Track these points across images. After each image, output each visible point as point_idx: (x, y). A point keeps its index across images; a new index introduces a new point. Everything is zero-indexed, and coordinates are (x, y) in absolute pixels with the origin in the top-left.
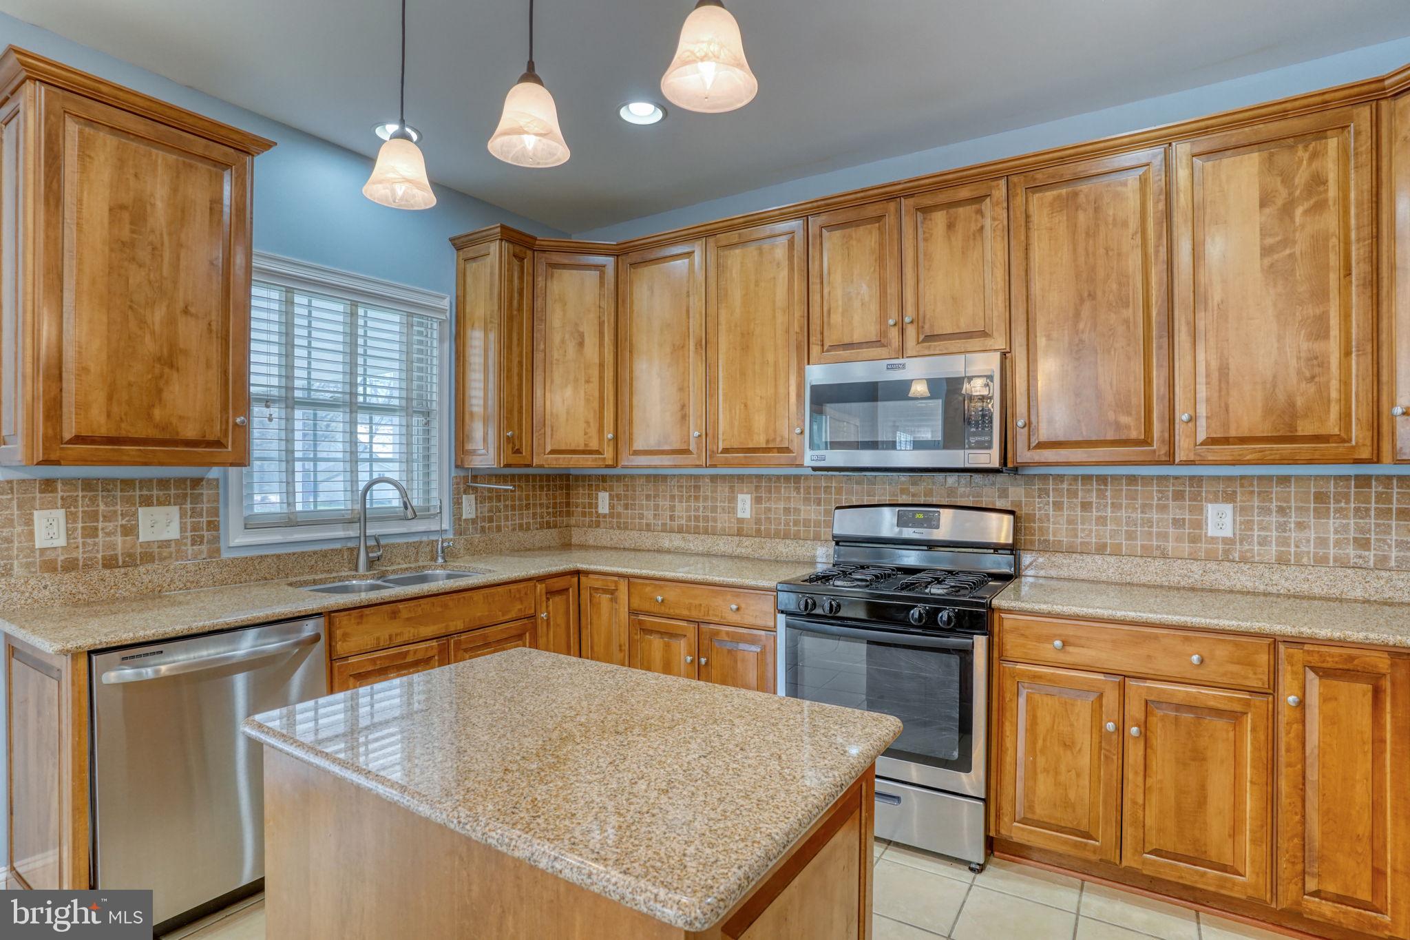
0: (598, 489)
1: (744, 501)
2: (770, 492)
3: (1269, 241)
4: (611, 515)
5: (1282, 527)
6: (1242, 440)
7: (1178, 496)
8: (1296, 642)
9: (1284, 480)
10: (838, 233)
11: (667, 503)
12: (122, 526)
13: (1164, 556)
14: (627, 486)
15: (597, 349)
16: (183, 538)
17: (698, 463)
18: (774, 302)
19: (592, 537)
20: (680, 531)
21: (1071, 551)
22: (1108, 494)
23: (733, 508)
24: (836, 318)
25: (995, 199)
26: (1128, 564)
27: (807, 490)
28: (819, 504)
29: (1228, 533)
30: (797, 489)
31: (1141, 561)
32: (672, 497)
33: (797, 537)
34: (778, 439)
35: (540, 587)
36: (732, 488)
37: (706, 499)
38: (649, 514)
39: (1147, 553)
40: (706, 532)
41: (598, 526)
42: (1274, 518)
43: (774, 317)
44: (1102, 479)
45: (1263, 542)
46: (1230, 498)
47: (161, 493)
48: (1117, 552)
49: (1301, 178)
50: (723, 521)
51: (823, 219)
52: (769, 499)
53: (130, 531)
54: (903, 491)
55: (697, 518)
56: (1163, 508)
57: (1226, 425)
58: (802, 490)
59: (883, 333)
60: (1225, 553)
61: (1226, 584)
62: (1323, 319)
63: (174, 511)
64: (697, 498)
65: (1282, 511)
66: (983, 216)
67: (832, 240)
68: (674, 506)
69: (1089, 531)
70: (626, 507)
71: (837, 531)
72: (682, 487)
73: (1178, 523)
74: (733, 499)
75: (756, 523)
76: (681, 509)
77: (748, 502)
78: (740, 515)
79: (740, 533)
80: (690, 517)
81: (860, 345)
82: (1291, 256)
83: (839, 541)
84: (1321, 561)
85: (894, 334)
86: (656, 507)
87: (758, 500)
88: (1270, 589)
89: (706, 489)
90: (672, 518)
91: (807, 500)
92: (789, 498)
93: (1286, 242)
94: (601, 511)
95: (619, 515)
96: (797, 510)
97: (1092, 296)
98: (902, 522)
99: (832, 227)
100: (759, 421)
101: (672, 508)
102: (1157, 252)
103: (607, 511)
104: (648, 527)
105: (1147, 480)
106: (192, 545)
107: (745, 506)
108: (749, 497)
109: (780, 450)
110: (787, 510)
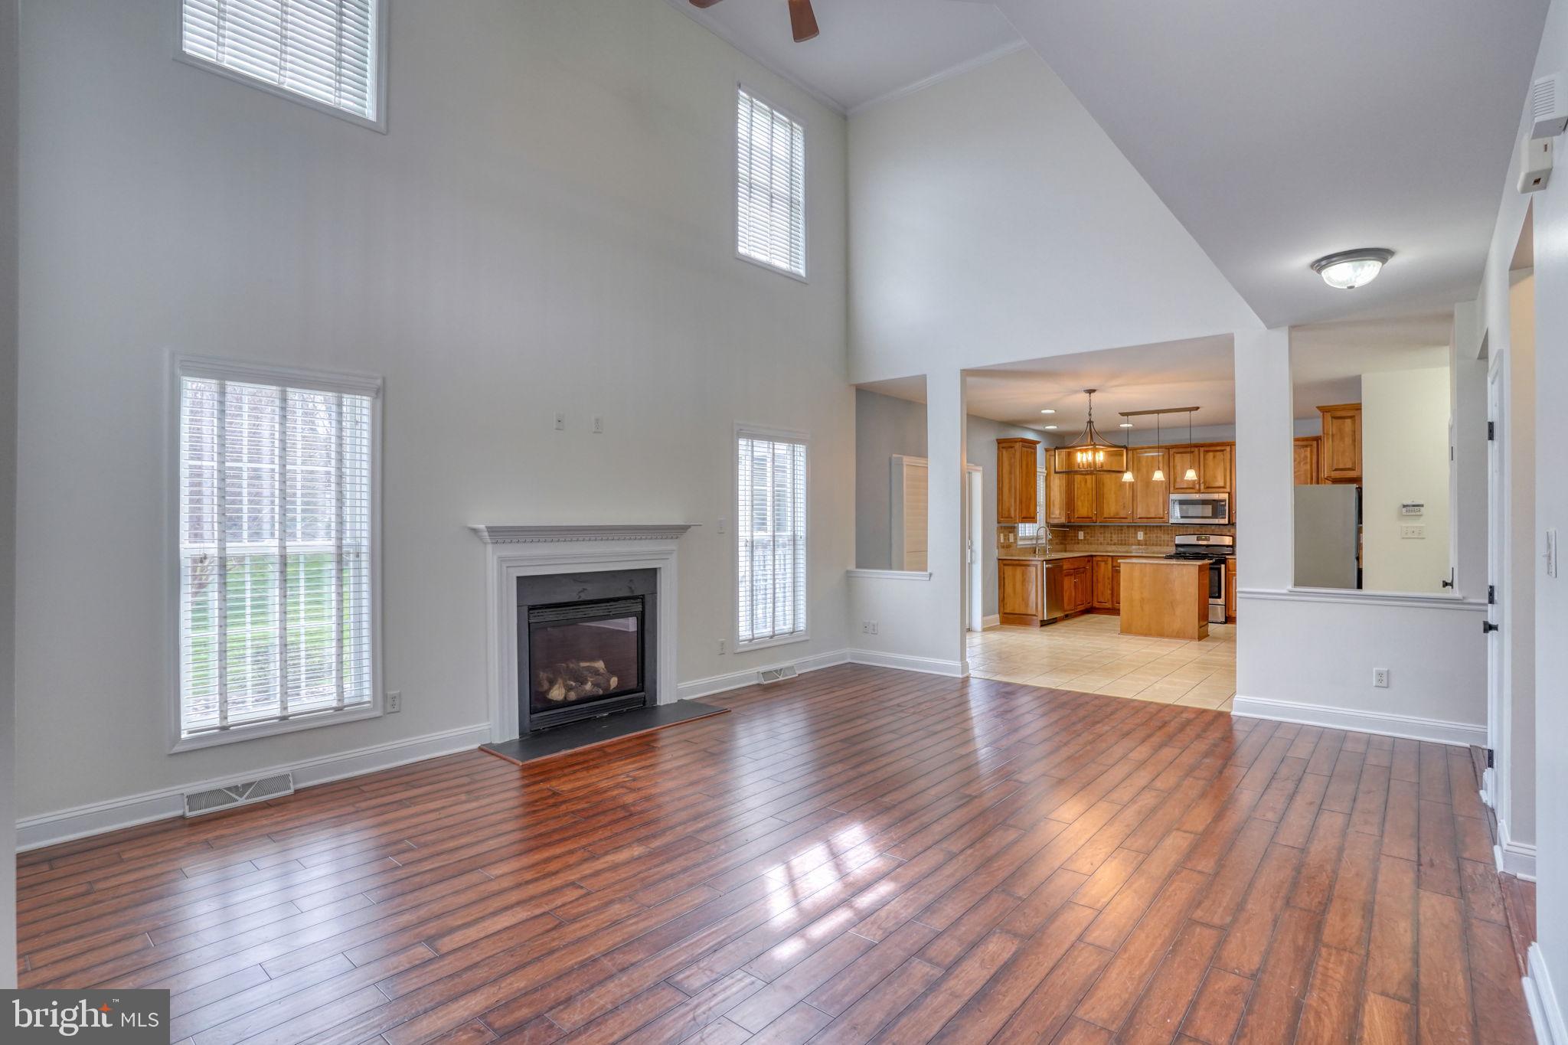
0: (1078, 530)
2: (1150, 531)
4: (1085, 540)
10: (1179, 455)
11: (1109, 535)
14: (1091, 529)
16: (1014, 541)
19: (1076, 547)
20: (1115, 544)
24: (1179, 480)
27: (1164, 531)
28: (1169, 535)
32: (1111, 533)
33: (1160, 545)
34: (1159, 515)
35: (1087, 559)
36: (1135, 530)
37: (1125, 533)
38: (1101, 538)
40: (1125, 545)
41: (1078, 543)
49: (1302, 456)
50: (1132, 540)
51: (1174, 450)
52: (1150, 533)
54: (1198, 531)
55: (1122, 540)
59: (1194, 485)
63: (1013, 534)
64: (1122, 533)
66: (1224, 455)
67: (1178, 456)
70: (1091, 537)
71: (1176, 542)
72: (1116, 529)
74: (1136, 534)
75: (1145, 541)
76: (1115, 537)
78: (1139, 538)
79: (1139, 545)
80: (1119, 538)
81: (1187, 488)
83: (1177, 546)
85: (1198, 485)
86: (1104, 537)
87: (1145, 534)
89: (1125, 530)
90: (1111, 540)
91: (1164, 534)
93: (1299, 471)
94: (1080, 538)
95: (1088, 540)
96: (1160, 537)
98: (1198, 539)
99: (1178, 452)
100: (1152, 510)
101: (1111, 537)
103: (1082, 538)
104: (1102, 542)
107: (1141, 536)
108: (1142, 533)
109: (1160, 518)
110: (1156, 537)
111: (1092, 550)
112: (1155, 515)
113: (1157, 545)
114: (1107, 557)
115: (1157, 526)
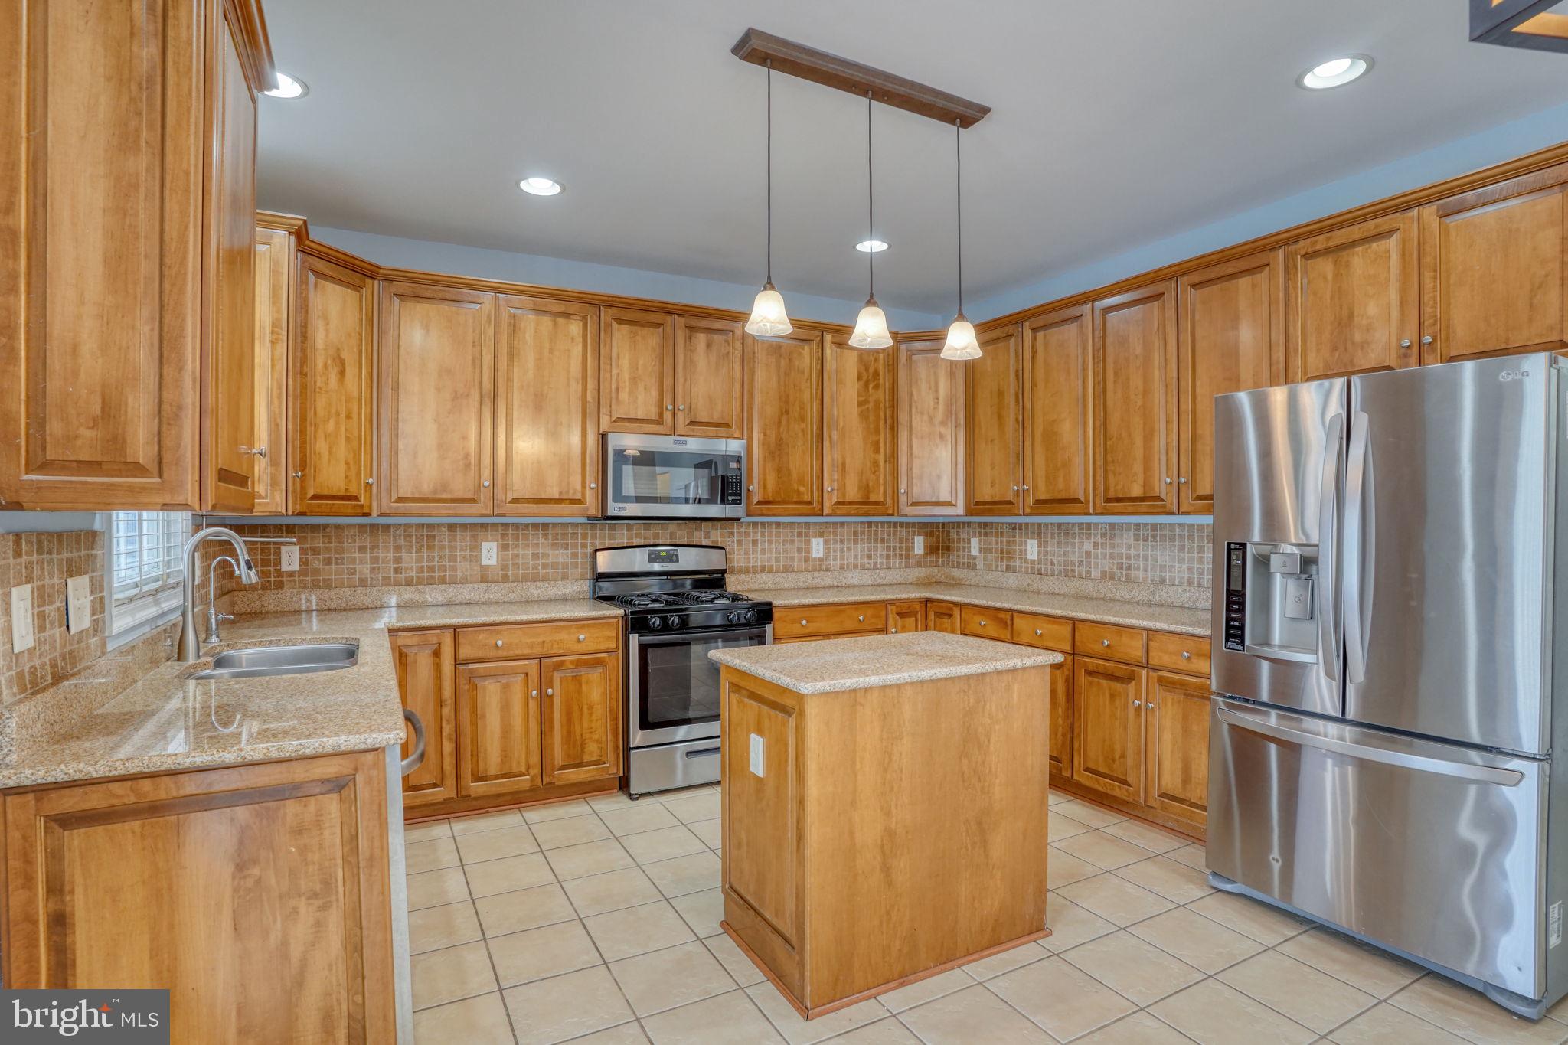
1: (489, 549)
2: (518, 540)
3: (861, 399)
4: (303, 572)
5: (842, 551)
6: (850, 503)
7: (800, 534)
8: (892, 603)
9: (842, 524)
10: (625, 328)
11: (391, 554)
13: (793, 571)
14: (330, 537)
15: (357, 379)
17: (484, 512)
18: (568, 372)
20: (409, 582)
21: (747, 572)
22: (766, 534)
23: (476, 556)
24: (624, 395)
25: (736, 335)
26: (779, 577)
28: (567, 549)
29: (821, 555)
30: (546, 536)
31: (784, 575)
32: (398, 548)
33: (546, 579)
36: (474, 537)
37: (442, 548)
38: (364, 570)
39: (786, 570)
40: (443, 581)
41: (279, 585)
42: (839, 545)
43: (568, 385)
44: (763, 524)
45: (835, 559)
46: (821, 535)
48: (771, 571)
49: (872, 369)
50: (463, 568)
51: (612, 312)
52: (517, 546)
55: (431, 569)
56: (792, 542)
57: (844, 495)
58: (550, 537)
59: (661, 415)
60: (819, 567)
61: (822, 583)
62: (878, 442)
63: (86, 582)
64: (430, 548)
65: (842, 541)
66: (729, 344)
67: (621, 332)
68: (400, 558)
69: (757, 559)
70: (328, 562)
71: (599, 569)
72: (411, 536)
73: (799, 550)
74: (475, 547)
75: (502, 570)
76: (409, 560)
77: (494, 550)
78: (485, 562)
79: (484, 580)
80: (422, 567)
81: (642, 421)
82: (868, 408)
83: (600, 577)
84: (856, 567)
85: (668, 416)
86: (375, 560)
87: (504, 547)
88: (839, 584)
89: (443, 537)
90: (397, 570)
91: (555, 545)
92: (537, 544)
93: (866, 402)
94: (285, 567)
95: (316, 572)
96: (546, 555)
97: (787, 412)
98: (652, 559)
99: (620, 322)
100: (552, 476)
101: (398, 560)
102: (817, 393)
103: (296, 567)
104: (363, 582)
105: (785, 525)
107: (490, 553)
108: (494, 545)
110: (535, 556)
111: (333, 606)
112: (561, 493)
113: (535, 580)
114: (439, 631)
115: (535, 526)
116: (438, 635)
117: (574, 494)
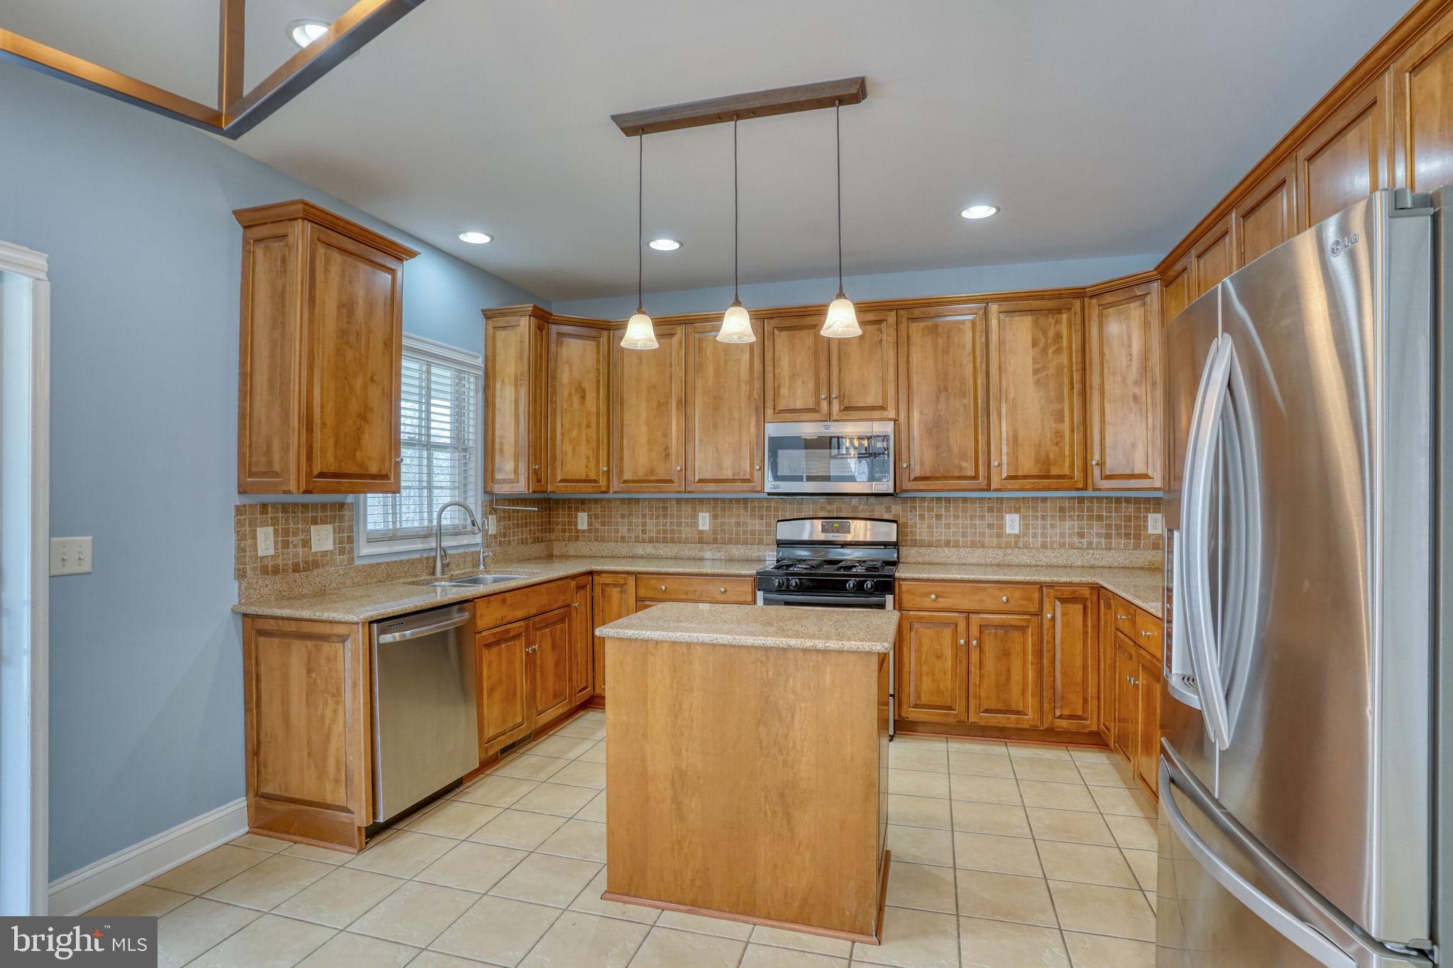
0: (577, 510)
1: (704, 518)
2: (724, 510)
3: (1037, 366)
4: (590, 531)
5: (1044, 527)
6: (1025, 477)
7: (990, 510)
8: (1051, 585)
9: (1044, 499)
10: (785, 333)
11: (640, 520)
12: (302, 540)
13: (983, 546)
14: (604, 507)
15: (595, 401)
16: (335, 549)
17: (679, 490)
18: (739, 377)
19: (572, 548)
20: (651, 541)
21: (930, 545)
22: (951, 509)
23: (696, 523)
24: (784, 391)
25: (889, 323)
26: (963, 552)
27: (753, 509)
28: (762, 519)
29: (1016, 531)
30: (746, 508)
31: (970, 550)
32: (644, 516)
33: (745, 543)
34: (742, 473)
35: (573, 583)
36: (694, 508)
37: (672, 516)
38: (624, 530)
39: (974, 545)
40: (673, 541)
41: (577, 539)
42: (1040, 522)
43: (739, 386)
44: (948, 500)
45: (1035, 536)
46: (1017, 511)
47: (323, 514)
48: (957, 545)
49: (1051, 333)
50: (686, 532)
51: (775, 322)
52: (724, 516)
53: (306, 543)
54: (822, 509)
55: (665, 531)
56: (982, 517)
57: (1017, 470)
58: (749, 509)
59: (818, 403)
60: (1016, 543)
61: (1016, 561)
62: (1061, 412)
63: (330, 527)
64: (665, 516)
65: (1043, 518)
66: (882, 333)
67: (782, 338)
68: (646, 522)
69: (941, 533)
70: (604, 524)
71: (779, 537)
72: (653, 507)
73: (990, 526)
74: (695, 517)
75: (713, 534)
76: (651, 525)
77: (708, 518)
78: (701, 528)
79: (701, 541)
80: (659, 530)
81: (801, 411)
82: (1047, 375)
83: (781, 544)
84: (1062, 545)
85: (824, 405)
86: (630, 524)
87: (715, 517)
88: (1038, 563)
89: (673, 509)
90: (644, 532)
91: (753, 516)
92: (739, 515)
93: (1044, 368)
94: (580, 527)
95: (597, 531)
96: (746, 524)
97: (946, 389)
98: (824, 530)
99: (781, 329)
100: (727, 461)
101: (644, 524)
102: (981, 366)
103: (585, 527)
104: (623, 539)
105: (973, 500)
106: (339, 555)
107: (704, 521)
108: (707, 515)
109: (744, 481)
110: (738, 524)
111: (605, 554)
112: (734, 475)
113: (737, 543)
114: (625, 575)
115: (738, 500)
116: (625, 578)
117: (744, 475)
